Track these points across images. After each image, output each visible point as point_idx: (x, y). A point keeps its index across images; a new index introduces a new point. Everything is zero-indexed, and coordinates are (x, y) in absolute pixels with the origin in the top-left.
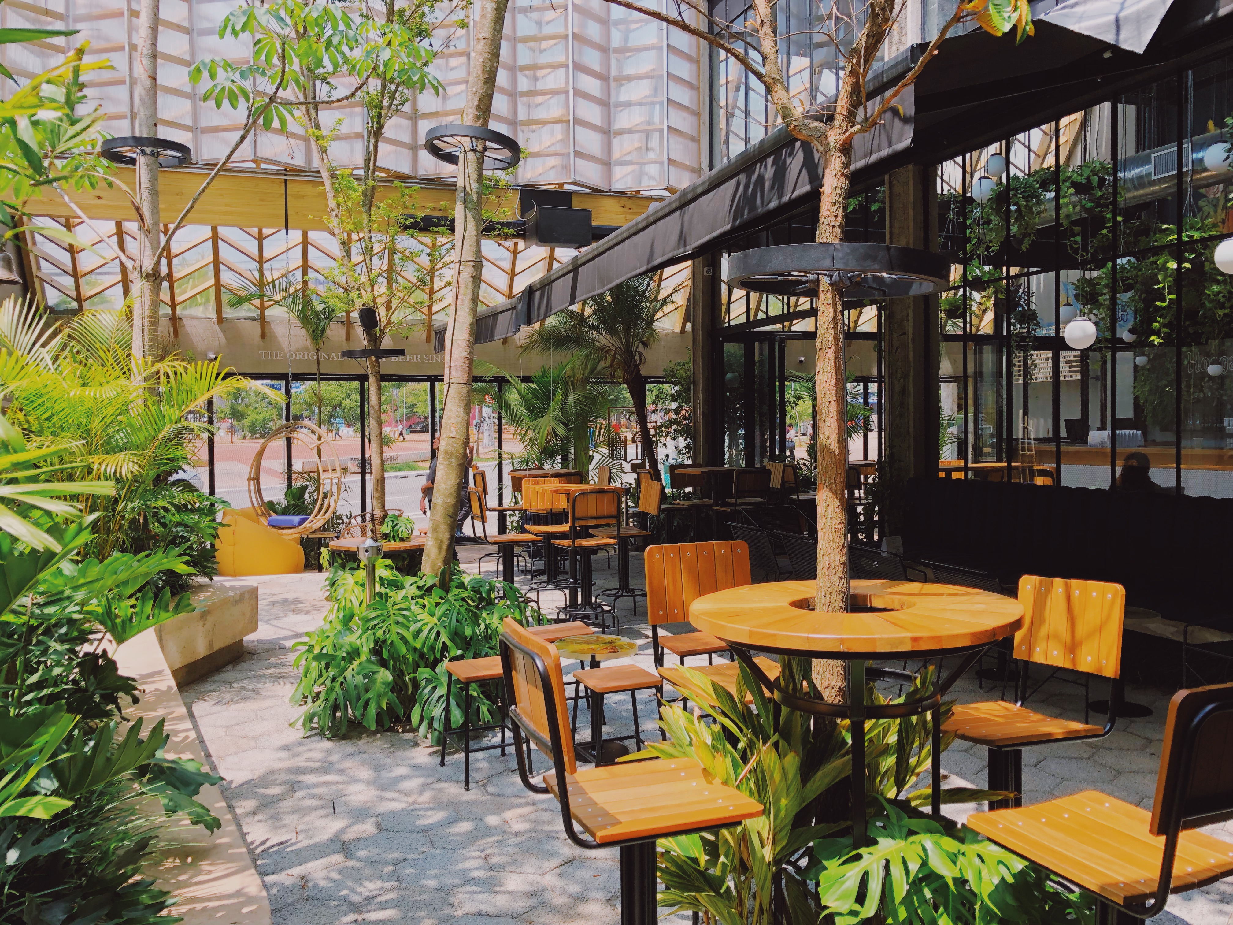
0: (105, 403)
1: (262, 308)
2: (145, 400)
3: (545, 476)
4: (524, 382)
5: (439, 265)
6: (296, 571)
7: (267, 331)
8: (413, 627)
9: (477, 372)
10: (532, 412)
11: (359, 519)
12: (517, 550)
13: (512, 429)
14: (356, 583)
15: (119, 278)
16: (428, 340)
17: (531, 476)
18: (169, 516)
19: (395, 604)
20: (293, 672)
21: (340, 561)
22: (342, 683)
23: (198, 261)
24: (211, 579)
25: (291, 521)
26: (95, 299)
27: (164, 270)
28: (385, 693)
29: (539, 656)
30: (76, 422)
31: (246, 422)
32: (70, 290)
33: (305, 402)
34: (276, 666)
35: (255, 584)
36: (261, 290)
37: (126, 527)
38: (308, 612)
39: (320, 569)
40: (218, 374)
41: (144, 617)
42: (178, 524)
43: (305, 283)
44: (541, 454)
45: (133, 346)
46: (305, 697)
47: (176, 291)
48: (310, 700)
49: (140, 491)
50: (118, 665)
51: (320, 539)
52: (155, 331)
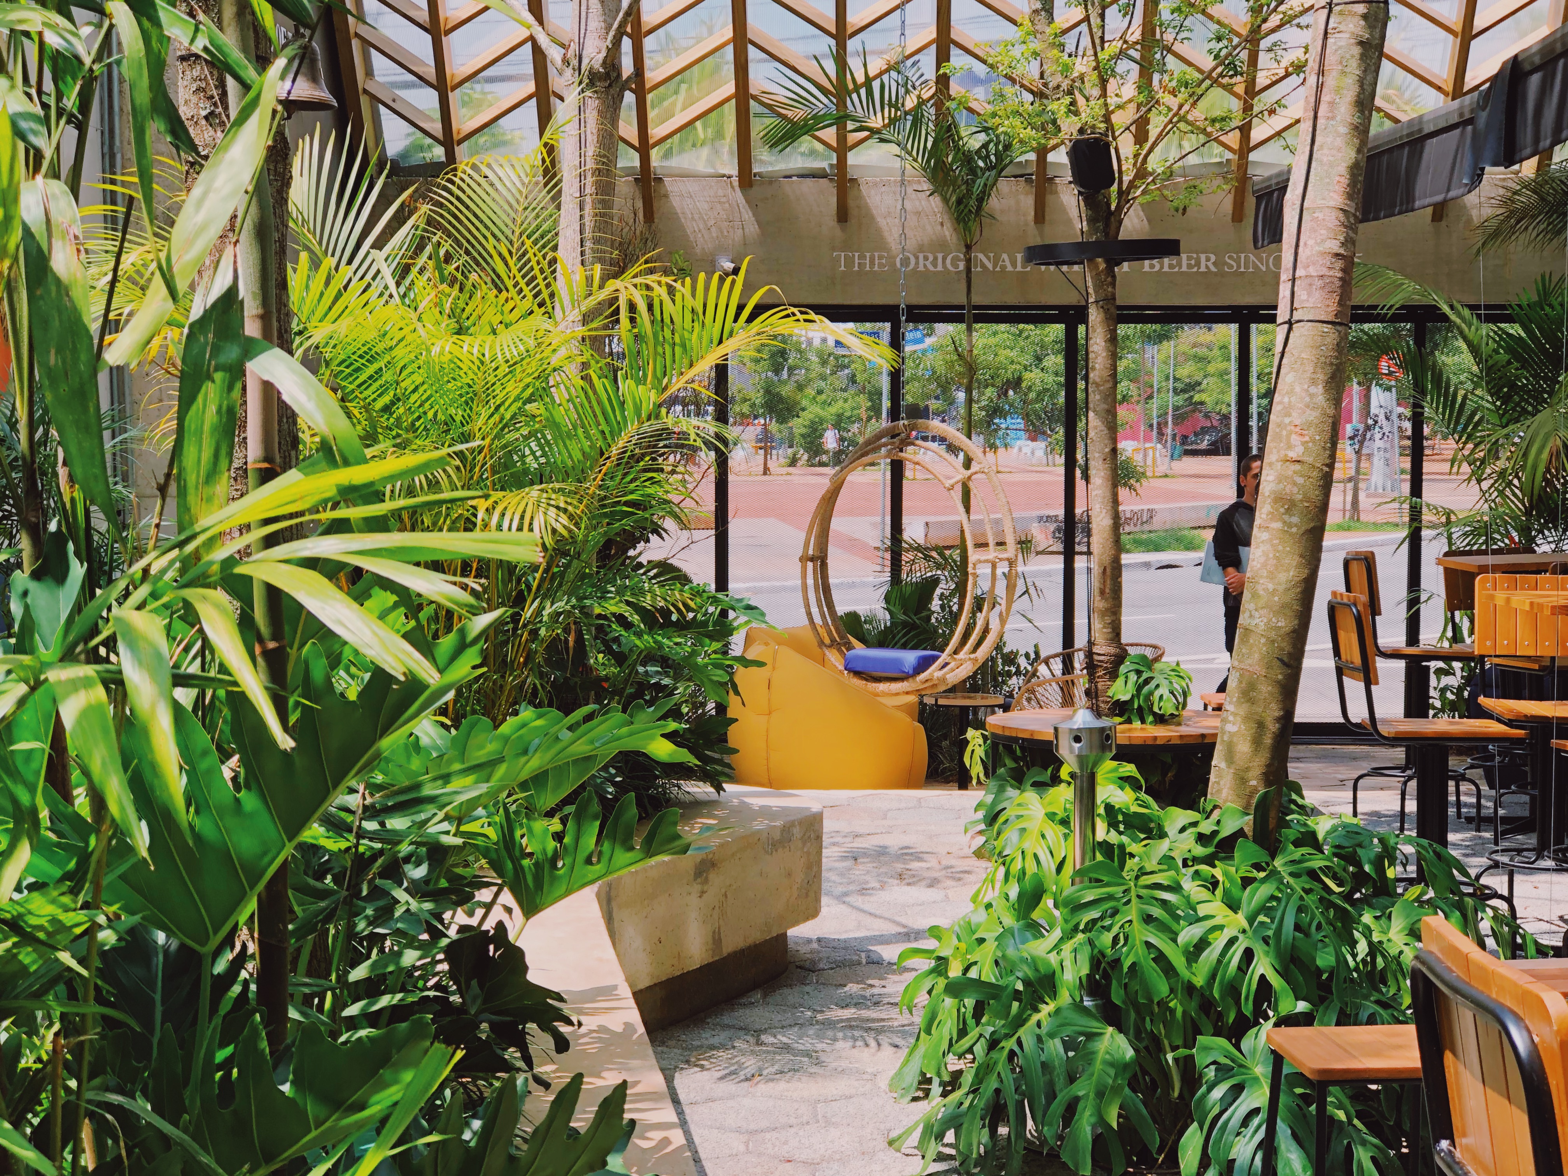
0: (500, 373)
1: (842, 149)
2: (585, 366)
3: (1539, 569)
4: (1489, 319)
5: (1274, 20)
6: (909, 782)
7: (851, 203)
8: (1189, 934)
9: (1361, 297)
10: (1506, 399)
11: (1057, 666)
12: (1455, 763)
13: (1450, 446)
14: (1051, 816)
15: (531, 87)
16: (1238, 215)
17: (1496, 568)
18: (629, 639)
19: (1142, 872)
20: (900, 1019)
21: (1010, 764)
22: (1012, 1054)
23: (699, 40)
24: (719, 788)
25: (898, 662)
26: (481, 139)
27: (627, 67)
28: (1116, 1090)
29: (1518, 1019)
30: (441, 417)
31: (798, 425)
32: (432, 120)
33: (935, 377)
34: (859, 1002)
35: (816, 807)
36: (841, 104)
37: (539, 659)
38: (933, 883)
39: (963, 780)
40: (740, 308)
41: (582, 856)
42: (649, 658)
43: (943, 81)
44: (1528, 513)
45: (561, 240)
46: (925, 1081)
47: (651, 114)
48: (936, 1089)
49: (570, 576)
50: (529, 960)
51: (964, 709)
52: (606, 204)
